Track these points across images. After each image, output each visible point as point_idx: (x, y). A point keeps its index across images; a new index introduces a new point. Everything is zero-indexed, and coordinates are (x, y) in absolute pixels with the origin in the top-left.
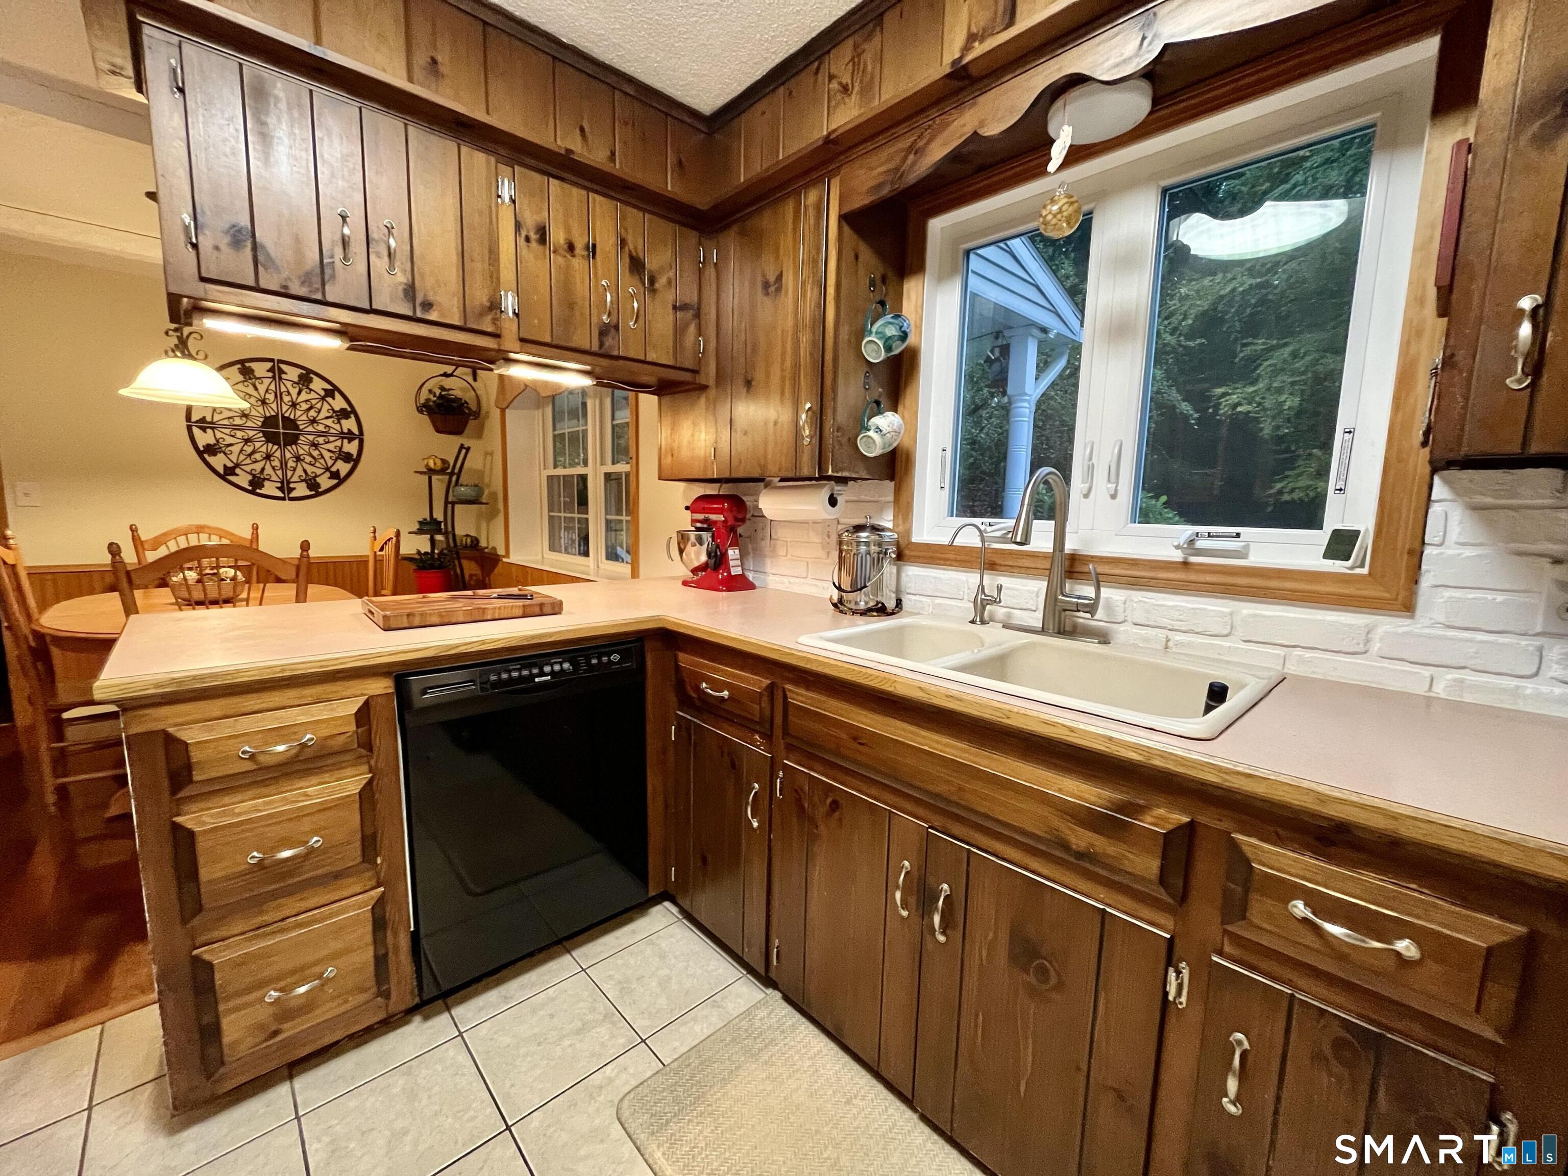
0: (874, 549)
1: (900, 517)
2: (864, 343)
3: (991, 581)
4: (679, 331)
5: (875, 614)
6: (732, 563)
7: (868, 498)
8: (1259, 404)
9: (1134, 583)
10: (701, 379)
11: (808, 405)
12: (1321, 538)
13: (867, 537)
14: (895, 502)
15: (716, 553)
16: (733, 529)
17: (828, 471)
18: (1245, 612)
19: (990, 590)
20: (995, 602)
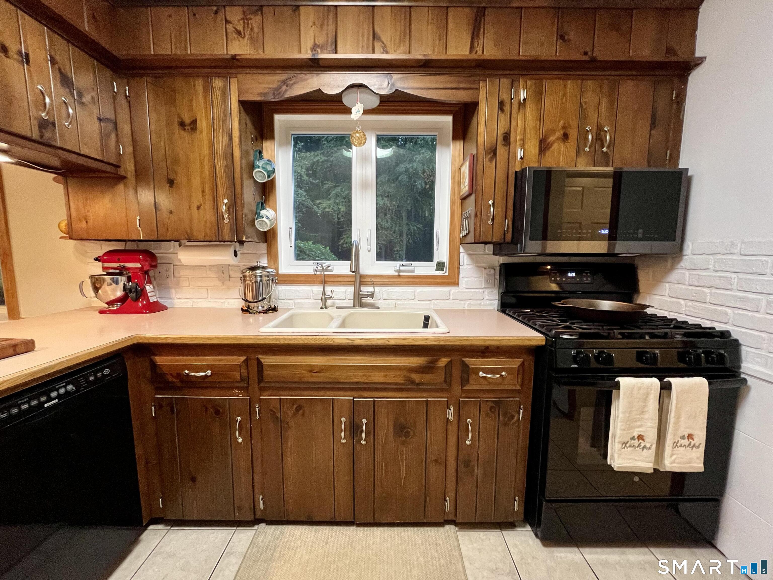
0: (265, 279)
1: (272, 262)
2: (254, 172)
3: (329, 289)
4: (104, 136)
5: (271, 312)
6: (149, 295)
7: (248, 252)
8: (333, 209)
9: (383, 284)
10: (122, 172)
11: (226, 201)
12: (433, 264)
13: (261, 273)
14: (267, 254)
15: (136, 289)
16: (147, 272)
17: (243, 238)
18: (418, 291)
19: (329, 293)
20: (331, 298)
